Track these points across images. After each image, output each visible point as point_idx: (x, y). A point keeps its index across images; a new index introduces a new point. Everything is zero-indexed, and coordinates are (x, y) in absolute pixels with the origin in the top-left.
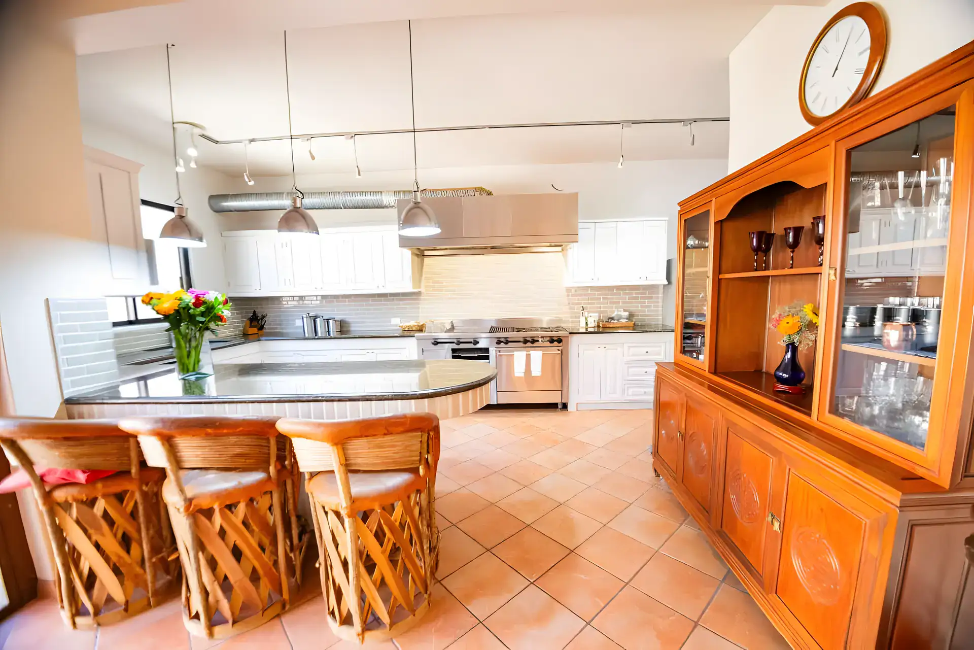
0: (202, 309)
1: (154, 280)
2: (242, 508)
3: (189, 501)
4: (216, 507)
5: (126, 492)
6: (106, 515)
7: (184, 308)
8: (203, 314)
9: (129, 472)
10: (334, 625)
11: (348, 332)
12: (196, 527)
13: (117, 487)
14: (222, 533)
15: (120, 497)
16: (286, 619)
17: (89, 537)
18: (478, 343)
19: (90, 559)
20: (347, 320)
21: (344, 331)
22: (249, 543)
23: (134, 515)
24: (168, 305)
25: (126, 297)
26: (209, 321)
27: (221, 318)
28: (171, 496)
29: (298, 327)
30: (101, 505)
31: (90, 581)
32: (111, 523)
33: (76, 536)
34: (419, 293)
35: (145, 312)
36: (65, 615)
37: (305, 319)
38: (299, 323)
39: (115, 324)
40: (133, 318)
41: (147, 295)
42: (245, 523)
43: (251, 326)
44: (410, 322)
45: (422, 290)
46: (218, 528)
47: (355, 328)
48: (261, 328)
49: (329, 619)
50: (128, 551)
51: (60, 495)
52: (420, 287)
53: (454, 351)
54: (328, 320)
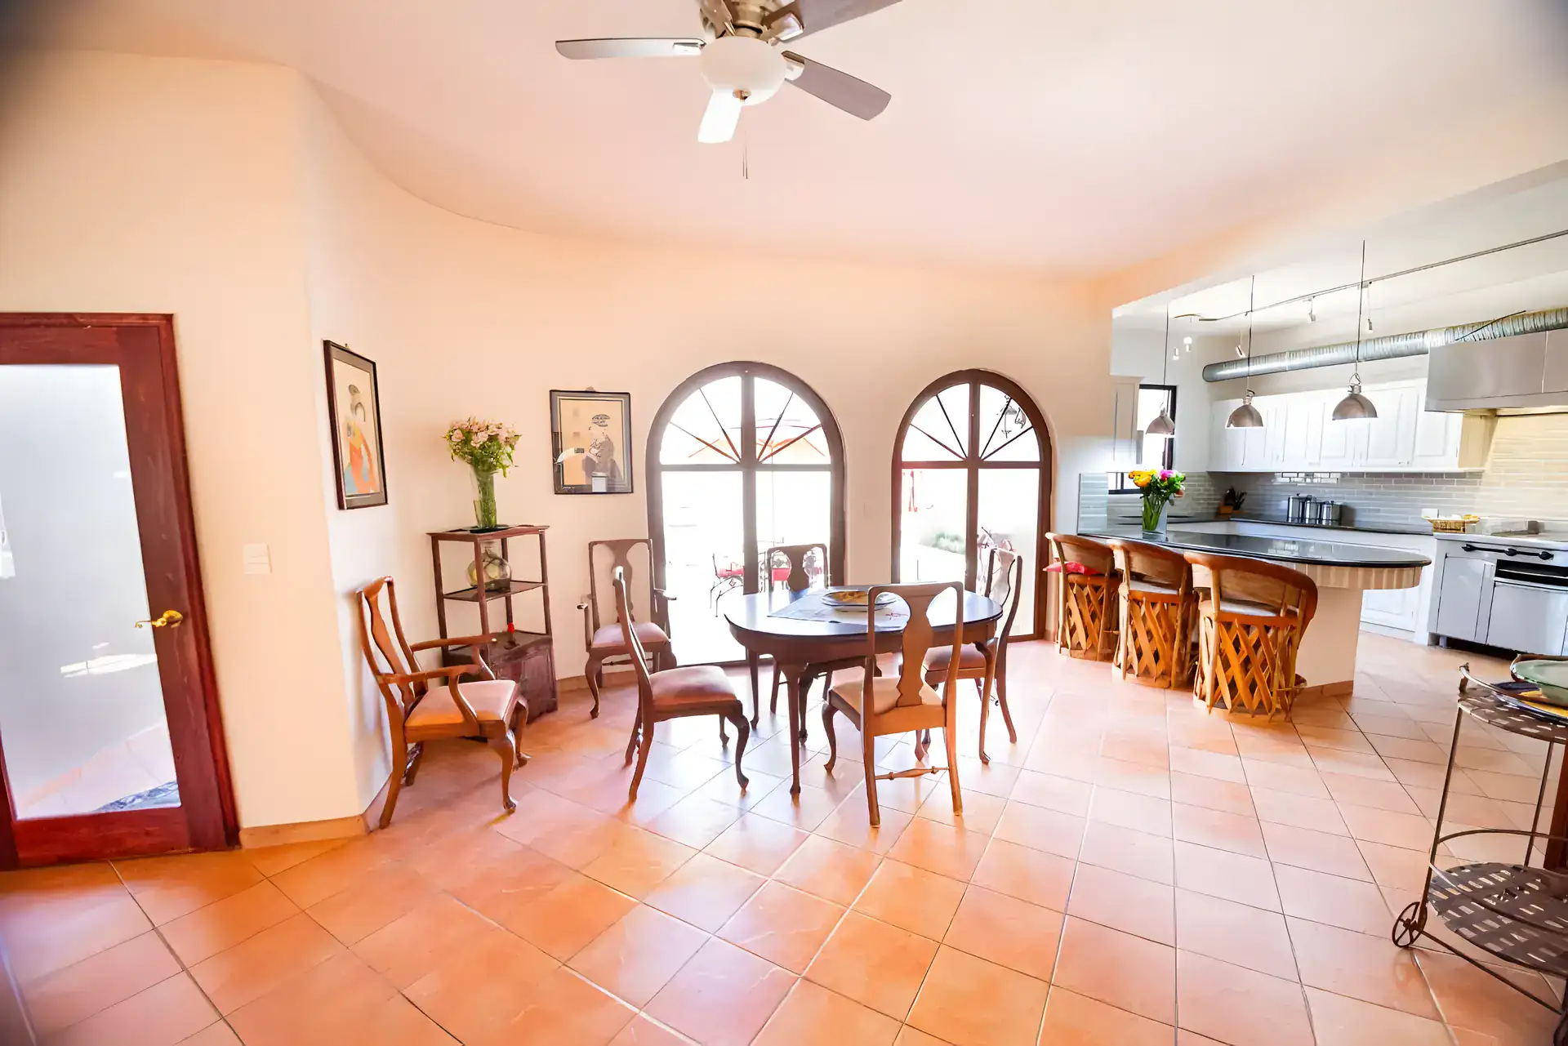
0: (1166, 483)
1: (1139, 461)
2: (1158, 607)
3: (1130, 592)
4: (1144, 599)
5: (1100, 587)
6: (1088, 596)
7: (1154, 483)
8: (1166, 488)
9: (1104, 575)
10: (1196, 698)
11: (1352, 522)
12: (1131, 609)
13: (1097, 582)
14: (1144, 618)
15: (1096, 589)
16: (1168, 691)
17: (1078, 605)
18: (1551, 556)
19: (1076, 618)
20: (1352, 506)
21: (1344, 519)
22: (1158, 634)
23: (1101, 601)
24: (1144, 480)
25: (1117, 473)
26: (1170, 493)
27: (1178, 492)
28: (1123, 590)
29: (1282, 511)
30: (1087, 590)
31: (1073, 631)
32: (1089, 602)
33: (1073, 604)
34: (1477, 475)
35: (1129, 484)
36: (1058, 646)
37: (1291, 500)
38: (1285, 505)
39: (1111, 492)
40: (1119, 488)
41: (1132, 473)
42: (1158, 616)
43: (1226, 504)
44: (1451, 515)
45: (1487, 468)
46: (1142, 614)
47: (1362, 519)
48: (1237, 506)
49: (1194, 695)
50: (1093, 621)
51: (1071, 578)
52: (1482, 464)
53: (1500, 563)
54: (1322, 504)
